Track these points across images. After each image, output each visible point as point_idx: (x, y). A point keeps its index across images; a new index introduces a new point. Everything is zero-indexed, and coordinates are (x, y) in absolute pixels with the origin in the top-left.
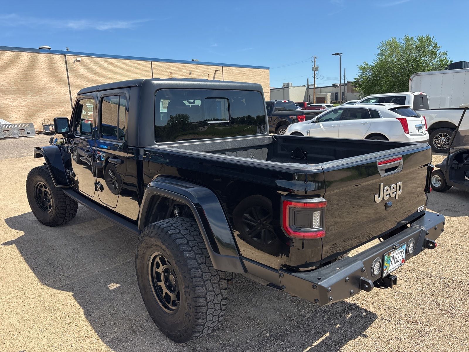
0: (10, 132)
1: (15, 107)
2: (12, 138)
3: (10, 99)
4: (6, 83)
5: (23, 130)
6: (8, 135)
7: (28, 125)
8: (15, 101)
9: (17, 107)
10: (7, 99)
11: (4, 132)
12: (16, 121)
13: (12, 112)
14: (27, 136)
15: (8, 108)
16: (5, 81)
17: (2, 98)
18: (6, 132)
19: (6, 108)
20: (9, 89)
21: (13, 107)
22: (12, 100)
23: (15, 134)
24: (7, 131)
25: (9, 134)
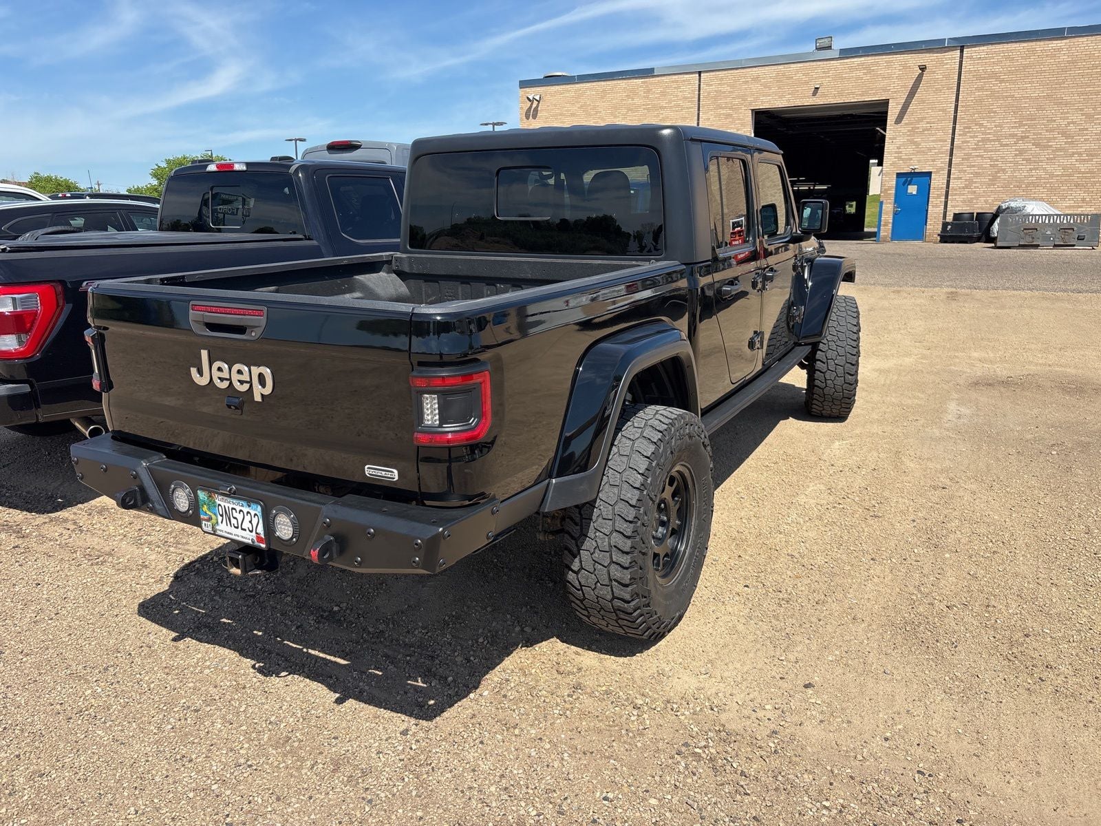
0: (1038, 234)
1: (1087, 173)
2: (1037, 246)
3: (1080, 154)
4: (1082, 115)
5: (1070, 231)
6: (1031, 239)
7: (1087, 218)
8: (1092, 160)
9: (1094, 173)
10: (1073, 153)
11: (1025, 231)
12: (1081, 207)
13: (1077, 185)
14: (1074, 246)
15: (1069, 176)
16: (1082, 110)
17: (1063, 153)
18: (1028, 231)
19: (1066, 175)
20: (1087, 129)
21: (1084, 173)
22: (1085, 157)
23: (1047, 238)
24: (1031, 231)
25: (1033, 238)
